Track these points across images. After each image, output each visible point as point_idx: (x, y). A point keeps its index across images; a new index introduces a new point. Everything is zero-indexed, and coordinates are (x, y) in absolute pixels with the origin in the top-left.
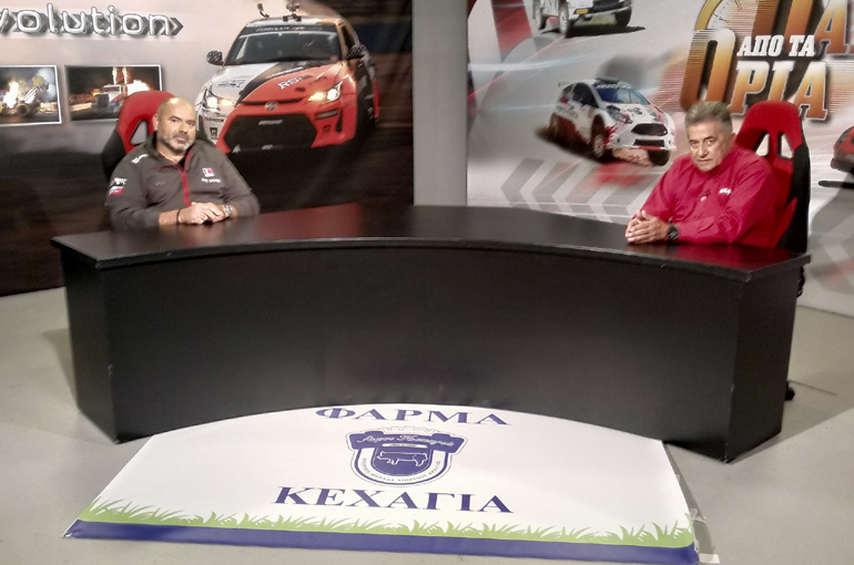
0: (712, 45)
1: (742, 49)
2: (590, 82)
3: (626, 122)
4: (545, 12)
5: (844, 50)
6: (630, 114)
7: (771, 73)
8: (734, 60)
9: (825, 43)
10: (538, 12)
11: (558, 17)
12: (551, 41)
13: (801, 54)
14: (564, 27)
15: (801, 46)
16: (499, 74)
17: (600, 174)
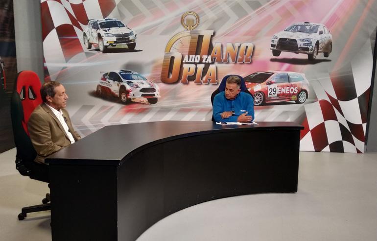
0: (173, 58)
1: (185, 59)
2: (118, 72)
3: (137, 87)
4: (90, 42)
5: (221, 61)
6: (138, 84)
7: (196, 69)
8: (182, 64)
9: (215, 58)
10: (86, 41)
11: (98, 44)
12: (95, 54)
13: (207, 62)
14: (101, 48)
15: (206, 59)
16: (64, 68)
17: (125, 109)
